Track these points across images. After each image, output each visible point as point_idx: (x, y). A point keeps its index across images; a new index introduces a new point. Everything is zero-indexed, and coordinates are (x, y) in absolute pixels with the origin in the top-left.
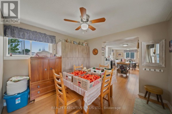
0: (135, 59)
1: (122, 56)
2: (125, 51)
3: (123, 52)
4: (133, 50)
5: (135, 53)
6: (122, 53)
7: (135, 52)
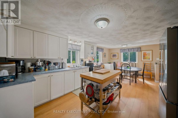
0: (137, 62)
1: (117, 58)
2: (122, 50)
3: (119, 51)
4: (133, 48)
5: (137, 53)
6: (117, 54)
7: (137, 51)
